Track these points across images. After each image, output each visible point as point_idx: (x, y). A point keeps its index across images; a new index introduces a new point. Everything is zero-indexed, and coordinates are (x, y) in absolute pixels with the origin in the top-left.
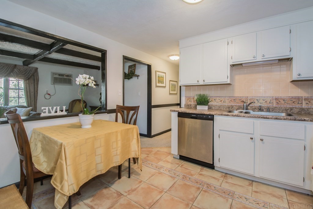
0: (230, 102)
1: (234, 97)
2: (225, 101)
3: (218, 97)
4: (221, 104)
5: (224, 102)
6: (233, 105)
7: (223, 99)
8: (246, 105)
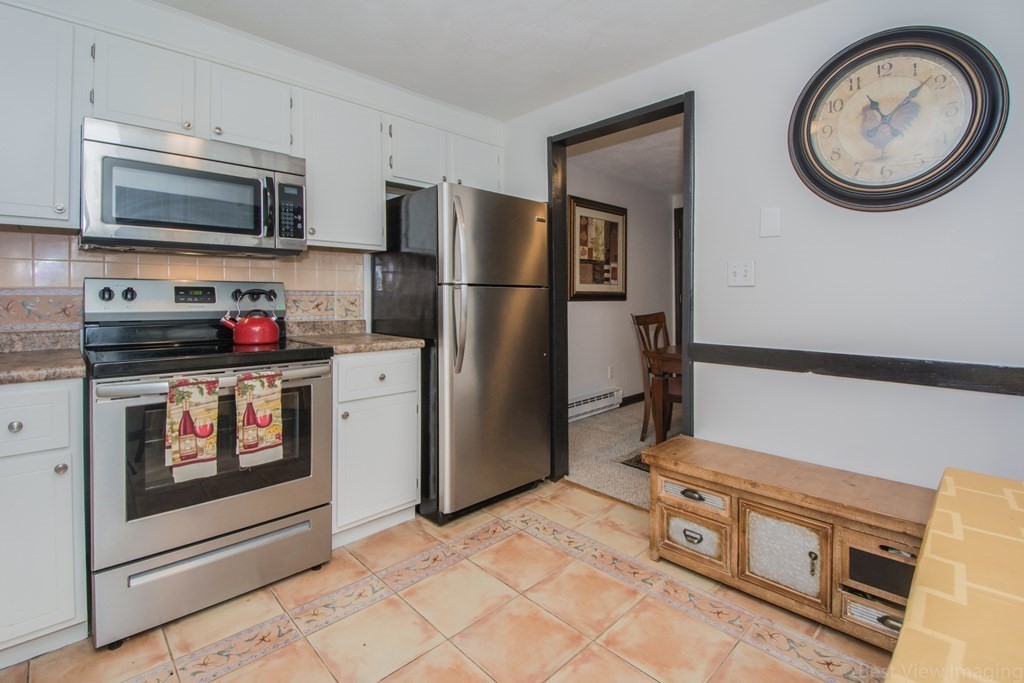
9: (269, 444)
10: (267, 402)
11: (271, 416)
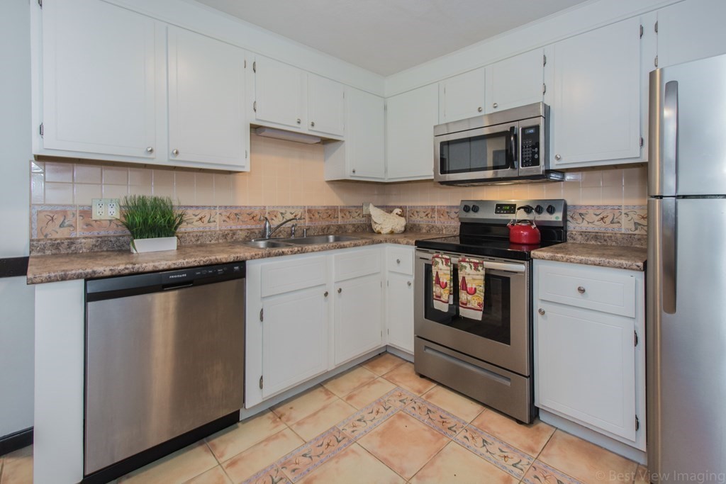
0: (227, 220)
1: (236, 207)
2: (212, 220)
3: (192, 207)
4: (201, 229)
5: (209, 222)
6: (234, 228)
7: (206, 213)
8: (270, 227)
9: (473, 307)
10: (474, 279)
11: (475, 289)
